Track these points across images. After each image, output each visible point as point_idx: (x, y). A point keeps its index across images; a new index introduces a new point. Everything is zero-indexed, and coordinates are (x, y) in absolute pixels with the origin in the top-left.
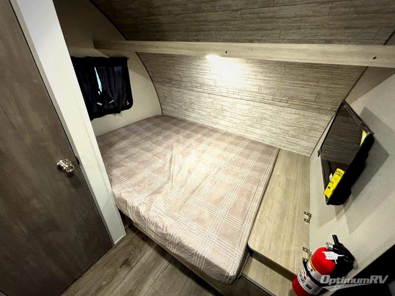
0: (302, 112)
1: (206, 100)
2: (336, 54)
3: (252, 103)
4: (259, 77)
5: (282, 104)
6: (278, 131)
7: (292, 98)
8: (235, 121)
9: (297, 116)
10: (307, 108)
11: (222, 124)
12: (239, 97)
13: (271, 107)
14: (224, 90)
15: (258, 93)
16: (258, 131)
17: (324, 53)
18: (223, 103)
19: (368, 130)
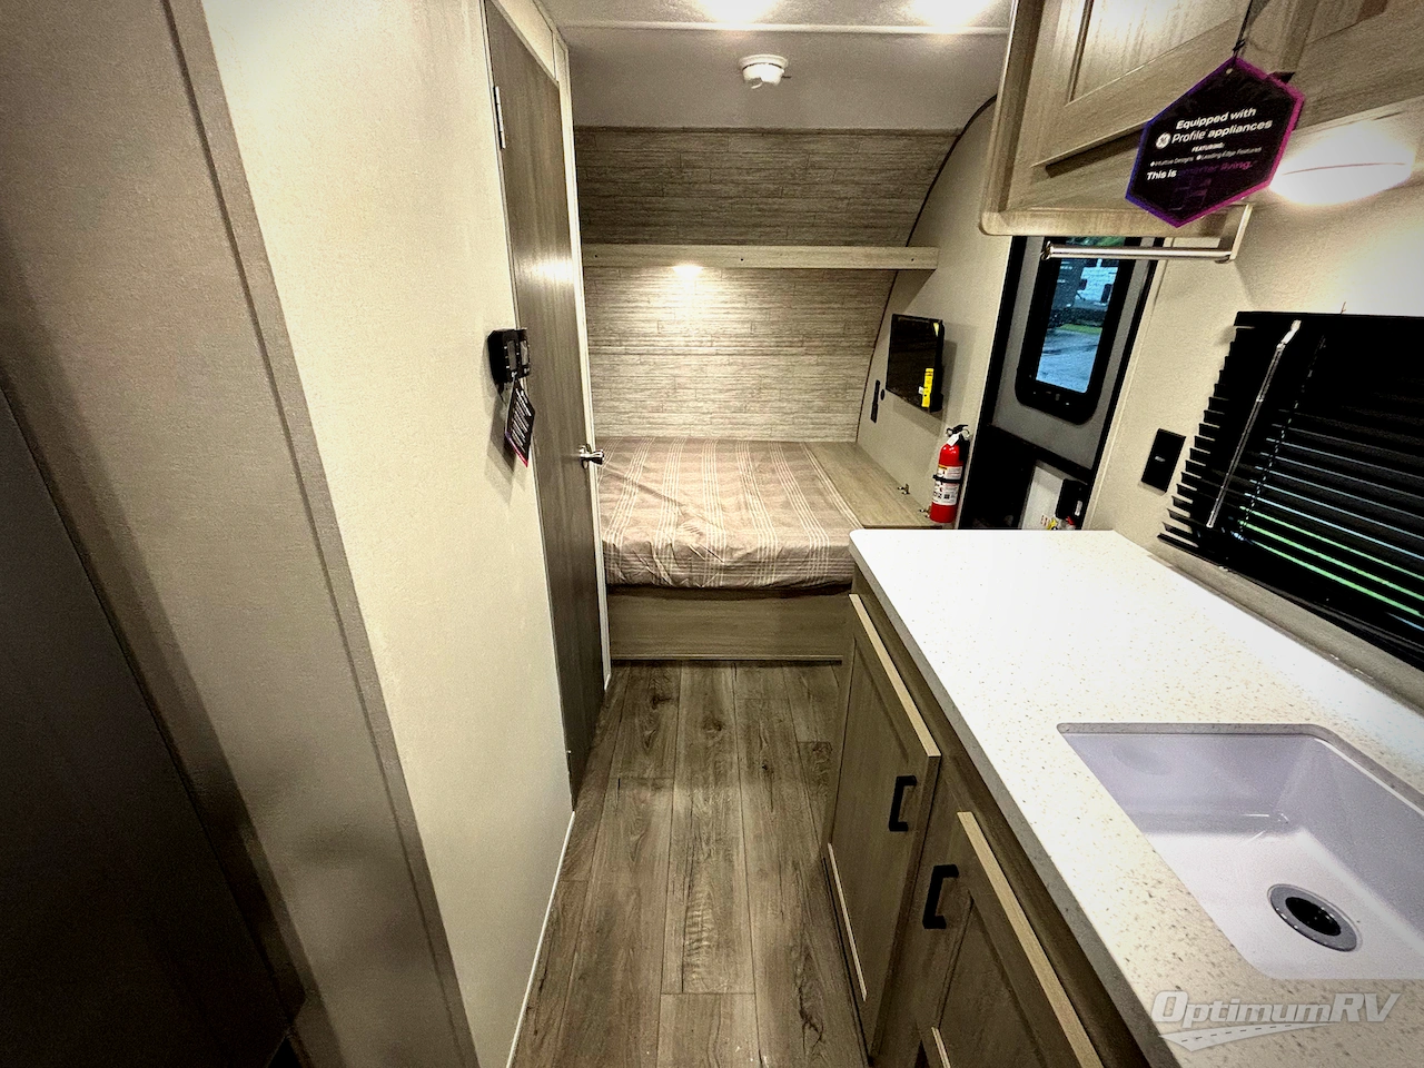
0: (827, 359)
1: (633, 370)
2: (879, 257)
3: (739, 359)
4: (751, 305)
5: (794, 350)
6: (795, 407)
7: (808, 336)
8: (705, 407)
9: (821, 368)
10: (833, 350)
11: (677, 422)
12: (713, 350)
13: (775, 361)
14: (679, 341)
15: (752, 335)
16: (758, 418)
17: (869, 257)
18: (676, 372)
19: (936, 321)
